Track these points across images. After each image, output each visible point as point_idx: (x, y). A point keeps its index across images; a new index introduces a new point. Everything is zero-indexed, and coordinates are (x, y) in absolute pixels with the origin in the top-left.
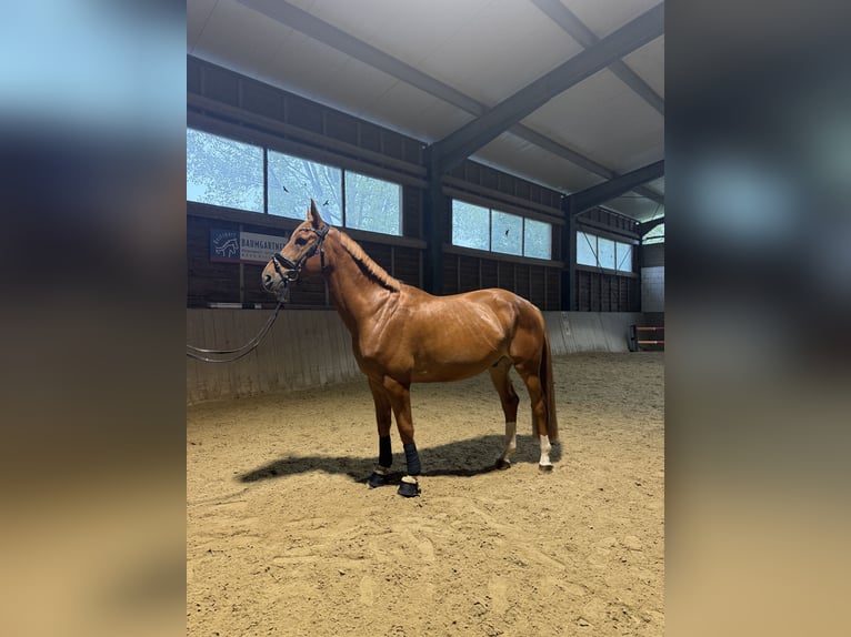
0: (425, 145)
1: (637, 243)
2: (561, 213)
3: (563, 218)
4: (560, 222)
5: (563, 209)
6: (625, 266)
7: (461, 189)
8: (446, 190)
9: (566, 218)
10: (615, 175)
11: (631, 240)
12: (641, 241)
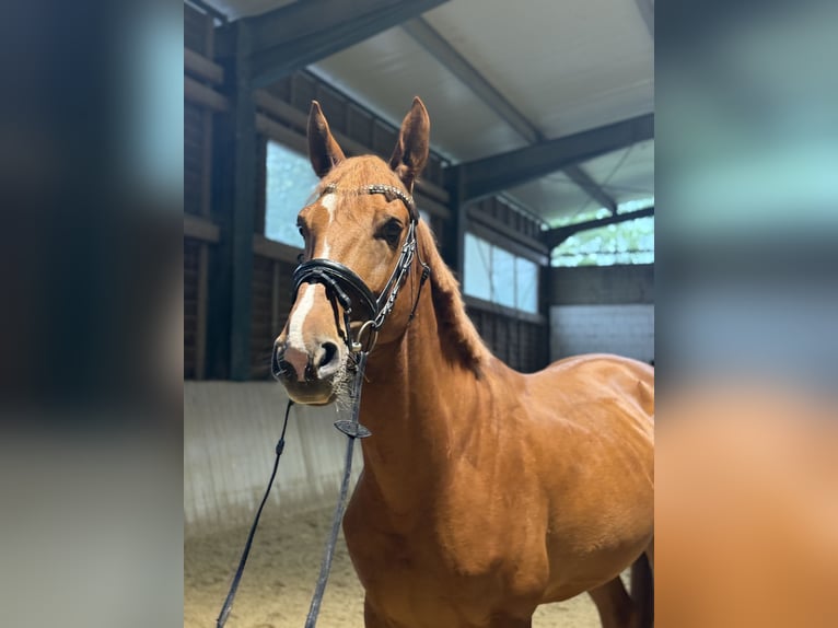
0: (222, 17)
1: (544, 261)
2: (444, 195)
3: (446, 205)
4: (442, 211)
5: (446, 188)
6: (527, 304)
7: (286, 123)
8: (262, 121)
9: (452, 205)
10: (539, 138)
11: (536, 256)
12: (550, 258)
